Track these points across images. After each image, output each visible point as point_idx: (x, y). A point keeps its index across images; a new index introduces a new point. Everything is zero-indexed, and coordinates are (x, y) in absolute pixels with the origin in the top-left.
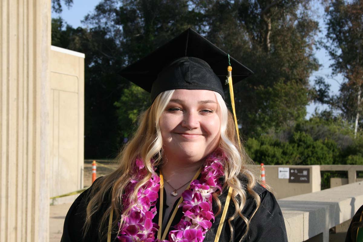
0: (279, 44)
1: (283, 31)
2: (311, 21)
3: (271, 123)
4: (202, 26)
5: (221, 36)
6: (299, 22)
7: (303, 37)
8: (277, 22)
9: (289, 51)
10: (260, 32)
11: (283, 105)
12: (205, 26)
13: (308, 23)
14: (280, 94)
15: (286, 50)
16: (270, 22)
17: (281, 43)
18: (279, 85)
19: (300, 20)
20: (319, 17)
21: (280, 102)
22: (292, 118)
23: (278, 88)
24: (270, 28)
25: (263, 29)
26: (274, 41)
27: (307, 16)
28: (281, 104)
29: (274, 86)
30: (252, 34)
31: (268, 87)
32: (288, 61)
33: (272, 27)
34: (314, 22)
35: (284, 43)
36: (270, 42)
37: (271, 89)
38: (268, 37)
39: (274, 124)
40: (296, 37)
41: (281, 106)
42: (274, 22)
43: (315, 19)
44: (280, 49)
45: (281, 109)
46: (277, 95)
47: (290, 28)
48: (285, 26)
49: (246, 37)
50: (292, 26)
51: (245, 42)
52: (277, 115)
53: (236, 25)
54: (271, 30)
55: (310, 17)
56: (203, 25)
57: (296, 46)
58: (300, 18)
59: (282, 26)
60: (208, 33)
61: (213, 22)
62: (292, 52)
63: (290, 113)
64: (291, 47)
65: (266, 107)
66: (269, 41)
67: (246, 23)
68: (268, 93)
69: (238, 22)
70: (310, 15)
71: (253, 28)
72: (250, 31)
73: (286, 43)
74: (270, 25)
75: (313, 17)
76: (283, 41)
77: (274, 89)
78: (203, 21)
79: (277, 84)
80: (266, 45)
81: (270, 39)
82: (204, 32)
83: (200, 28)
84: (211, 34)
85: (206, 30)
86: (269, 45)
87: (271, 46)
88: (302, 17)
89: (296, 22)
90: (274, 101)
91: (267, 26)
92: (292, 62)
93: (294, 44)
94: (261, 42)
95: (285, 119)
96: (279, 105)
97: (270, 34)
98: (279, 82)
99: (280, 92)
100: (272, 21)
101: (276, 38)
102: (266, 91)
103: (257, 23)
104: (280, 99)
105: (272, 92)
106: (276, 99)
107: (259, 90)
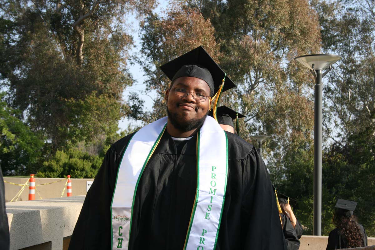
0: (92, 57)
1: (97, 44)
2: (126, 35)
3: (82, 137)
4: (11, 34)
5: (32, 45)
6: (113, 35)
7: (117, 51)
8: (91, 35)
9: (103, 65)
10: (73, 43)
11: (94, 119)
12: (14, 34)
13: (122, 37)
14: (91, 108)
15: (100, 63)
16: (83, 34)
17: (95, 56)
18: (91, 99)
20: (133, 31)
21: (91, 116)
22: (103, 132)
23: (90, 101)
24: (83, 40)
25: (75, 41)
26: (87, 54)
27: (121, 29)
28: (92, 118)
29: (86, 99)
30: (65, 45)
31: (80, 100)
32: (102, 75)
33: (85, 38)
34: (129, 36)
35: (97, 56)
36: (83, 55)
37: (82, 102)
38: (81, 49)
39: (85, 138)
40: (110, 51)
42: (87, 34)
43: (129, 32)
44: (93, 62)
45: (92, 123)
46: (88, 109)
47: (103, 41)
48: (99, 39)
49: (59, 48)
50: (106, 38)
51: (57, 54)
52: (88, 129)
53: (48, 35)
54: (85, 42)
55: (124, 30)
56: (13, 33)
57: (110, 60)
58: (114, 32)
59: (96, 39)
60: (18, 42)
61: (23, 30)
62: (105, 65)
63: (102, 128)
64: (105, 60)
65: (77, 121)
66: (82, 53)
67: (58, 34)
68: (78, 105)
69: (50, 32)
70: (125, 29)
71: (66, 39)
72: (62, 42)
73: (100, 56)
74: (83, 36)
75: (127, 31)
76: (97, 54)
77: (86, 102)
78: (12, 29)
79: (90, 97)
80: (78, 57)
81: (82, 51)
82: (13, 41)
83: (9, 37)
84: (21, 43)
85: (16, 39)
86: (82, 57)
87: (83, 58)
88: (117, 31)
89: (110, 36)
90: (85, 115)
91: (80, 37)
92: (105, 76)
93: (107, 58)
94: (74, 53)
95: (96, 132)
96: (90, 118)
97: (83, 45)
98: (91, 95)
99: (92, 105)
100: (85, 33)
101: (90, 50)
102: (78, 103)
103: (70, 34)
104: (91, 113)
105: (84, 105)
106: (88, 113)
107: (70, 103)
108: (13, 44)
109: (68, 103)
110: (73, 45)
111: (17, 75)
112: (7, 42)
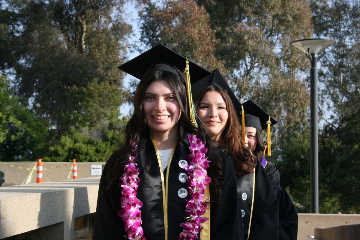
0: (93, 46)
1: (98, 33)
2: (125, 24)
3: (85, 123)
4: (15, 25)
5: (36, 35)
6: (113, 25)
7: (117, 39)
8: (92, 24)
9: (104, 53)
10: (75, 33)
11: (96, 105)
12: (19, 25)
13: (122, 26)
14: (93, 95)
15: (101, 51)
16: (85, 24)
17: (96, 45)
18: (93, 86)
19: (115, 22)
20: (132, 20)
21: (93, 102)
22: (106, 118)
23: (92, 88)
24: (85, 30)
25: (77, 31)
26: (89, 43)
27: (121, 19)
28: (94, 104)
29: (88, 86)
30: (67, 35)
31: (82, 87)
32: (103, 63)
33: (86, 28)
34: (128, 25)
35: (98, 45)
36: (85, 44)
37: (85, 89)
39: (88, 123)
40: (110, 39)
41: (94, 106)
43: (129, 22)
44: (95, 51)
45: (94, 109)
46: (91, 95)
47: (104, 31)
48: (100, 28)
49: (61, 38)
50: (106, 28)
51: (60, 43)
52: (91, 115)
53: (51, 26)
54: (86, 31)
55: (124, 20)
56: (17, 24)
57: (111, 48)
58: (114, 21)
59: (97, 28)
60: (22, 33)
61: (27, 21)
62: (106, 53)
63: (104, 113)
64: (106, 49)
65: (81, 107)
66: (83, 42)
67: (61, 24)
68: (81, 92)
69: (53, 22)
70: (124, 18)
71: (68, 29)
72: (63, 31)
73: (101, 45)
74: (85, 26)
75: (127, 20)
76: (98, 43)
77: (88, 89)
78: (17, 21)
79: (91, 84)
80: (80, 46)
81: (84, 40)
82: (18, 32)
83: (14, 28)
84: (25, 34)
85: (20, 29)
86: (84, 47)
87: (85, 47)
88: (117, 20)
90: (88, 101)
91: (82, 28)
92: (107, 64)
93: (108, 47)
95: (99, 118)
96: (93, 104)
97: (85, 35)
98: (93, 82)
99: (93, 92)
100: (87, 23)
101: (91, 40)
102: (80, 91)
103: (72, 24)
104: (93, 100)
105: (86, 92)
106: (90, 100)
107: (73, 90)
108: (18, 35)
109: (72, 91)
110: (75, 35)
111: (22, 64)
112: (12, 33)
